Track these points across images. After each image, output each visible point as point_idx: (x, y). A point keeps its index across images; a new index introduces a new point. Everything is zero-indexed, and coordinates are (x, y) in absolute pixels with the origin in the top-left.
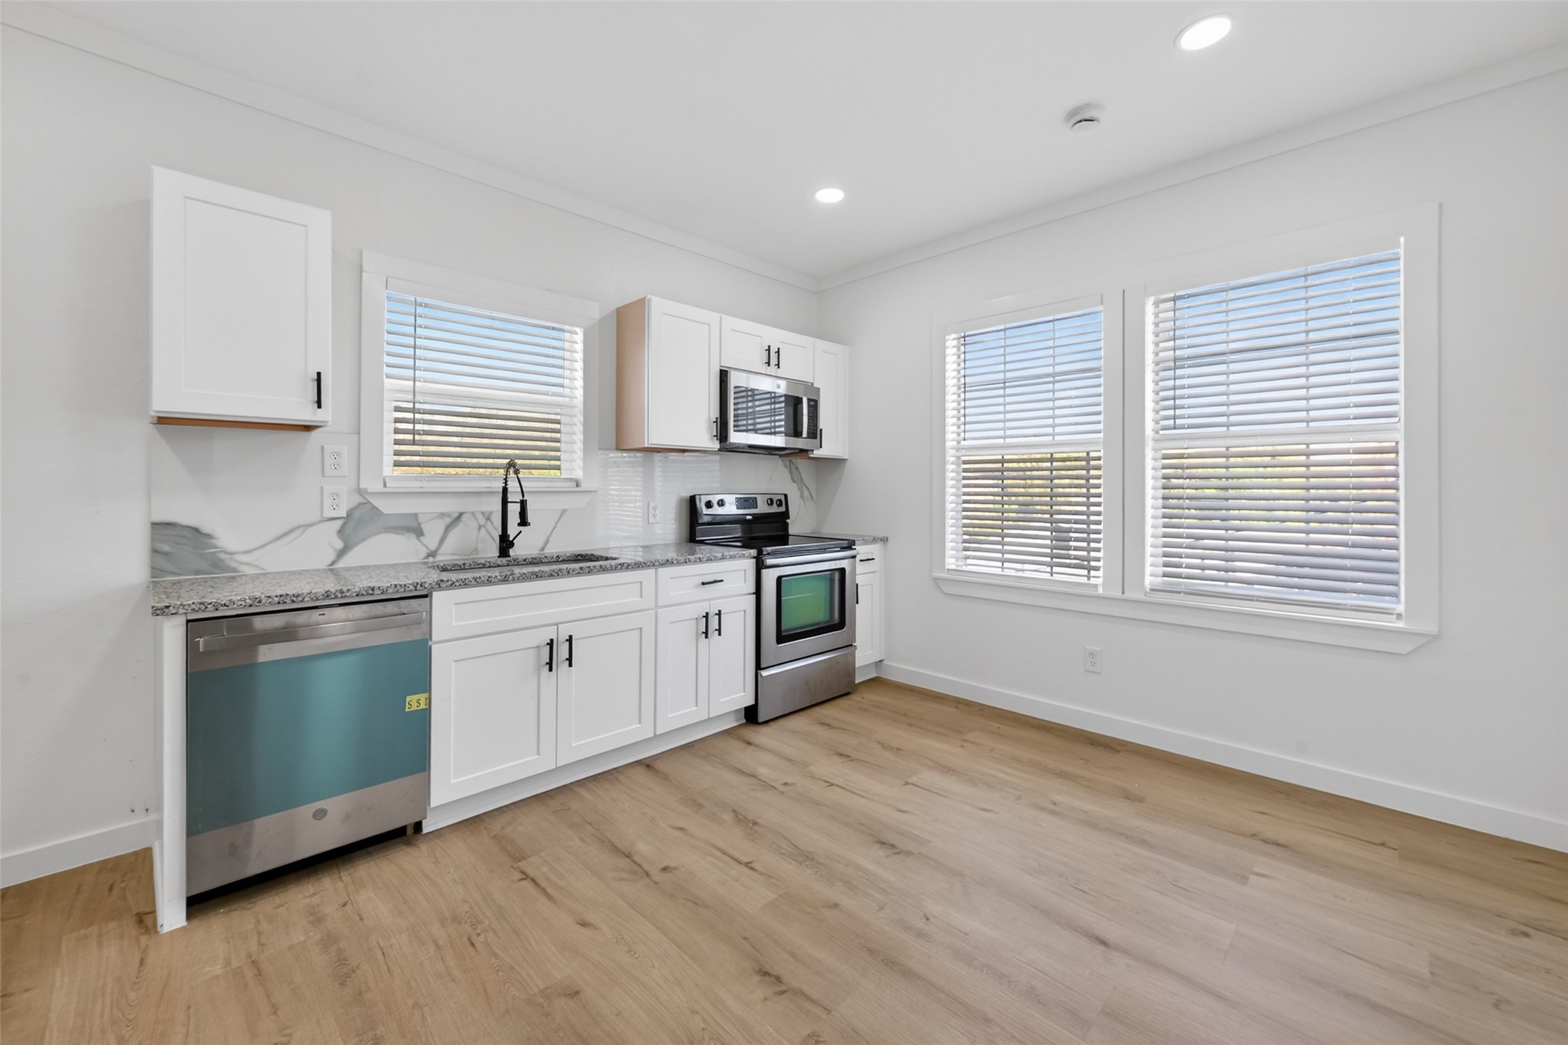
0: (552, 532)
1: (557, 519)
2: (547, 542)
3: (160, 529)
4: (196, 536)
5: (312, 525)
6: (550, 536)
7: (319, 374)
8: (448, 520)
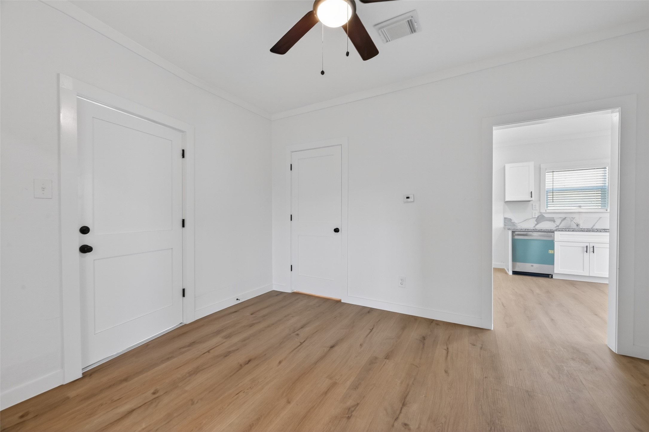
3: (505, 219)
4: (510, 220)
5: (530, 219)
6: (595, 224)
7: (531, 192)
8: (562, 219)
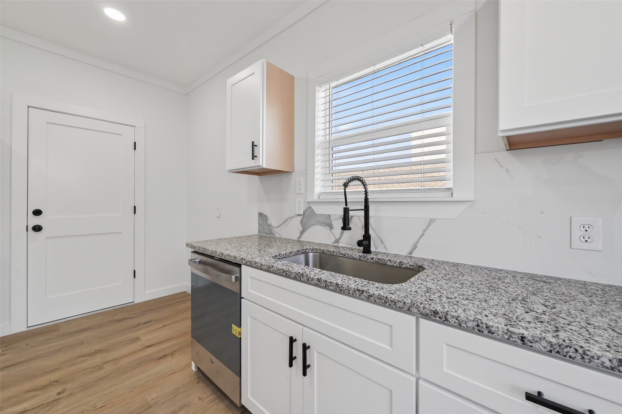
0: (419, 239)
1: (425, 228)
2: (415, 247)
3: (260, 215)
4: (266, 219)
5: (293, 218)
6: (418, 242)
